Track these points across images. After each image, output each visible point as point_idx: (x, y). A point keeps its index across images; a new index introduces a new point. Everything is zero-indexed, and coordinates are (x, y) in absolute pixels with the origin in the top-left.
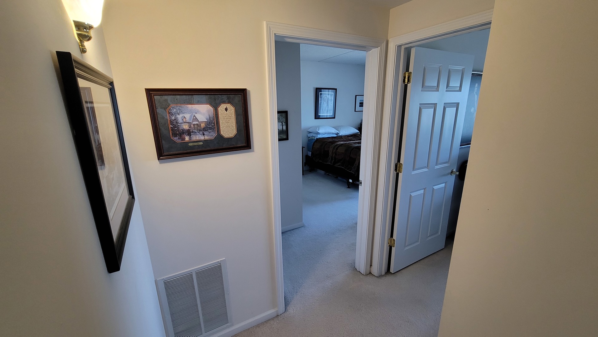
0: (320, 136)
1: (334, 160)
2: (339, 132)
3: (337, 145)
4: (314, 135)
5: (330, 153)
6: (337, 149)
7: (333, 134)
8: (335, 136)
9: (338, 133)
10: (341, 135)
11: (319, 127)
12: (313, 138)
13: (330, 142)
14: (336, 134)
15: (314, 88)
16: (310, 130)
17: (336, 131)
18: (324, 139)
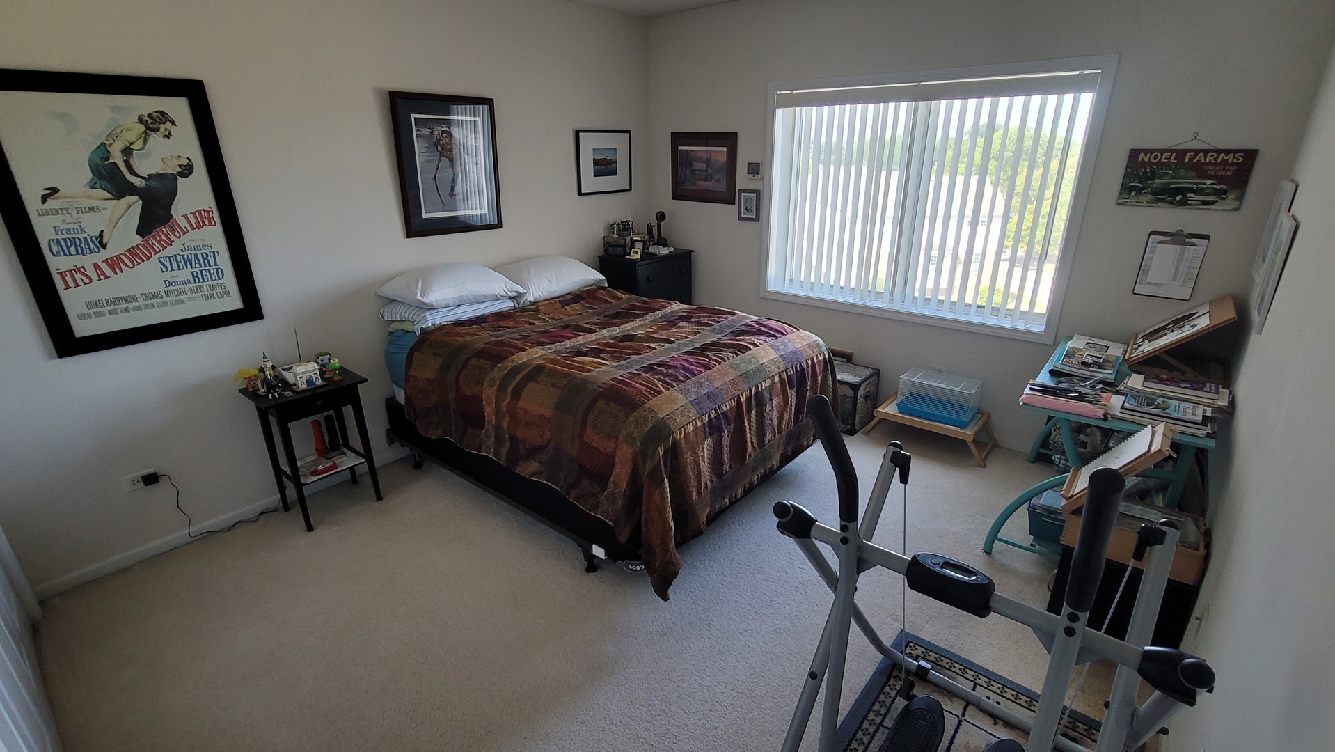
0: (433, 320)
1: (508, 444)
2: (522, 290)
3: (515, 370)
4: (410, 315)
5: (489, 410)
6: (516, 395)
7: (497, 298)
8: (508, 305)
9: (520, 295)
10: (531, 298)
11: (425, 274)
12: (407, 327)
13: (482, 354)
14: (512, 298)
15: (379, 91)
16: (389, 290)
17: (510, 287)
18: (458, 335)
